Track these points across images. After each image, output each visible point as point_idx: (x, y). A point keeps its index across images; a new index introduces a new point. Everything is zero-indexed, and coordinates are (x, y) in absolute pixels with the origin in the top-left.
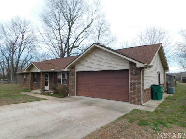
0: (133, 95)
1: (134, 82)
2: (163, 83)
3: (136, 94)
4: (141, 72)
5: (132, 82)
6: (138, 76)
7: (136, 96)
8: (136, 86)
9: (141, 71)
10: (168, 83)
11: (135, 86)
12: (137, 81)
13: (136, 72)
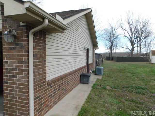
0: (10, 100)
1: (12, 66)
2: (92, 62)
3: (16, 98)
4: (28, 37)
5: (9, 66)
6: (21, 48)
7: (16, 105)
8: (16, 77)
9: (28, 33)
10: (97, 62)
11: (14, 77)
12: (19, 63)
13: (15, 36)
